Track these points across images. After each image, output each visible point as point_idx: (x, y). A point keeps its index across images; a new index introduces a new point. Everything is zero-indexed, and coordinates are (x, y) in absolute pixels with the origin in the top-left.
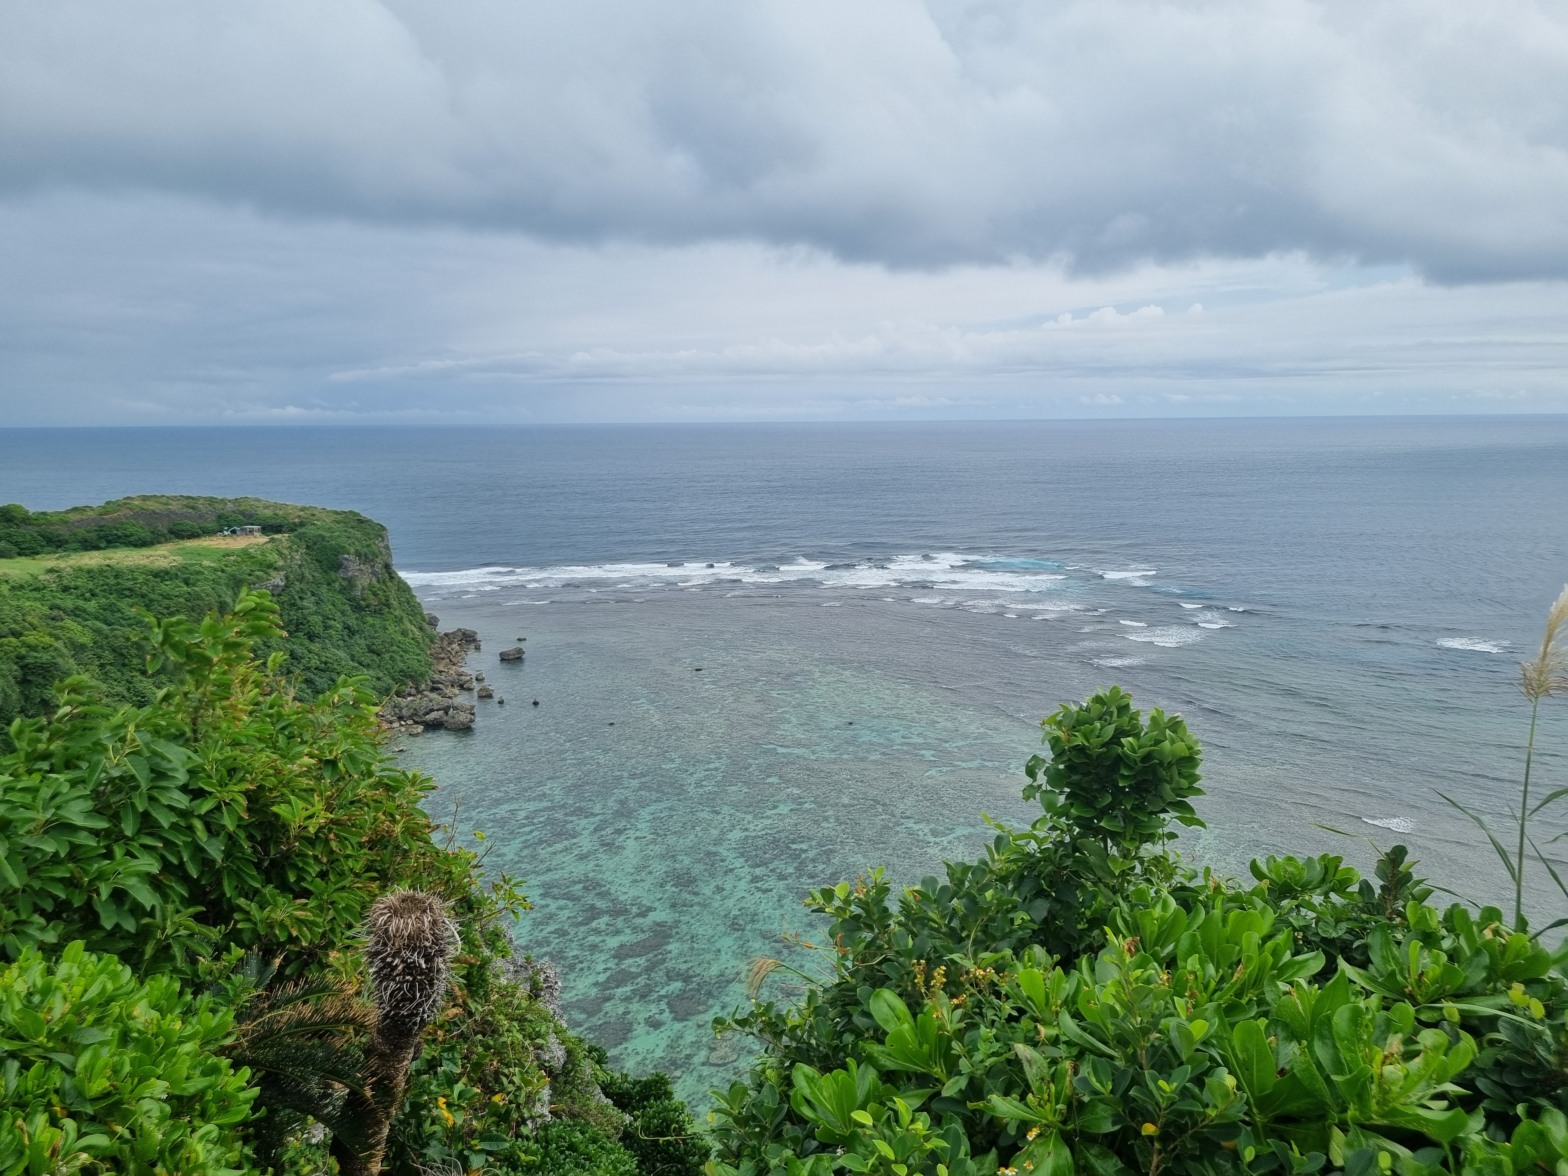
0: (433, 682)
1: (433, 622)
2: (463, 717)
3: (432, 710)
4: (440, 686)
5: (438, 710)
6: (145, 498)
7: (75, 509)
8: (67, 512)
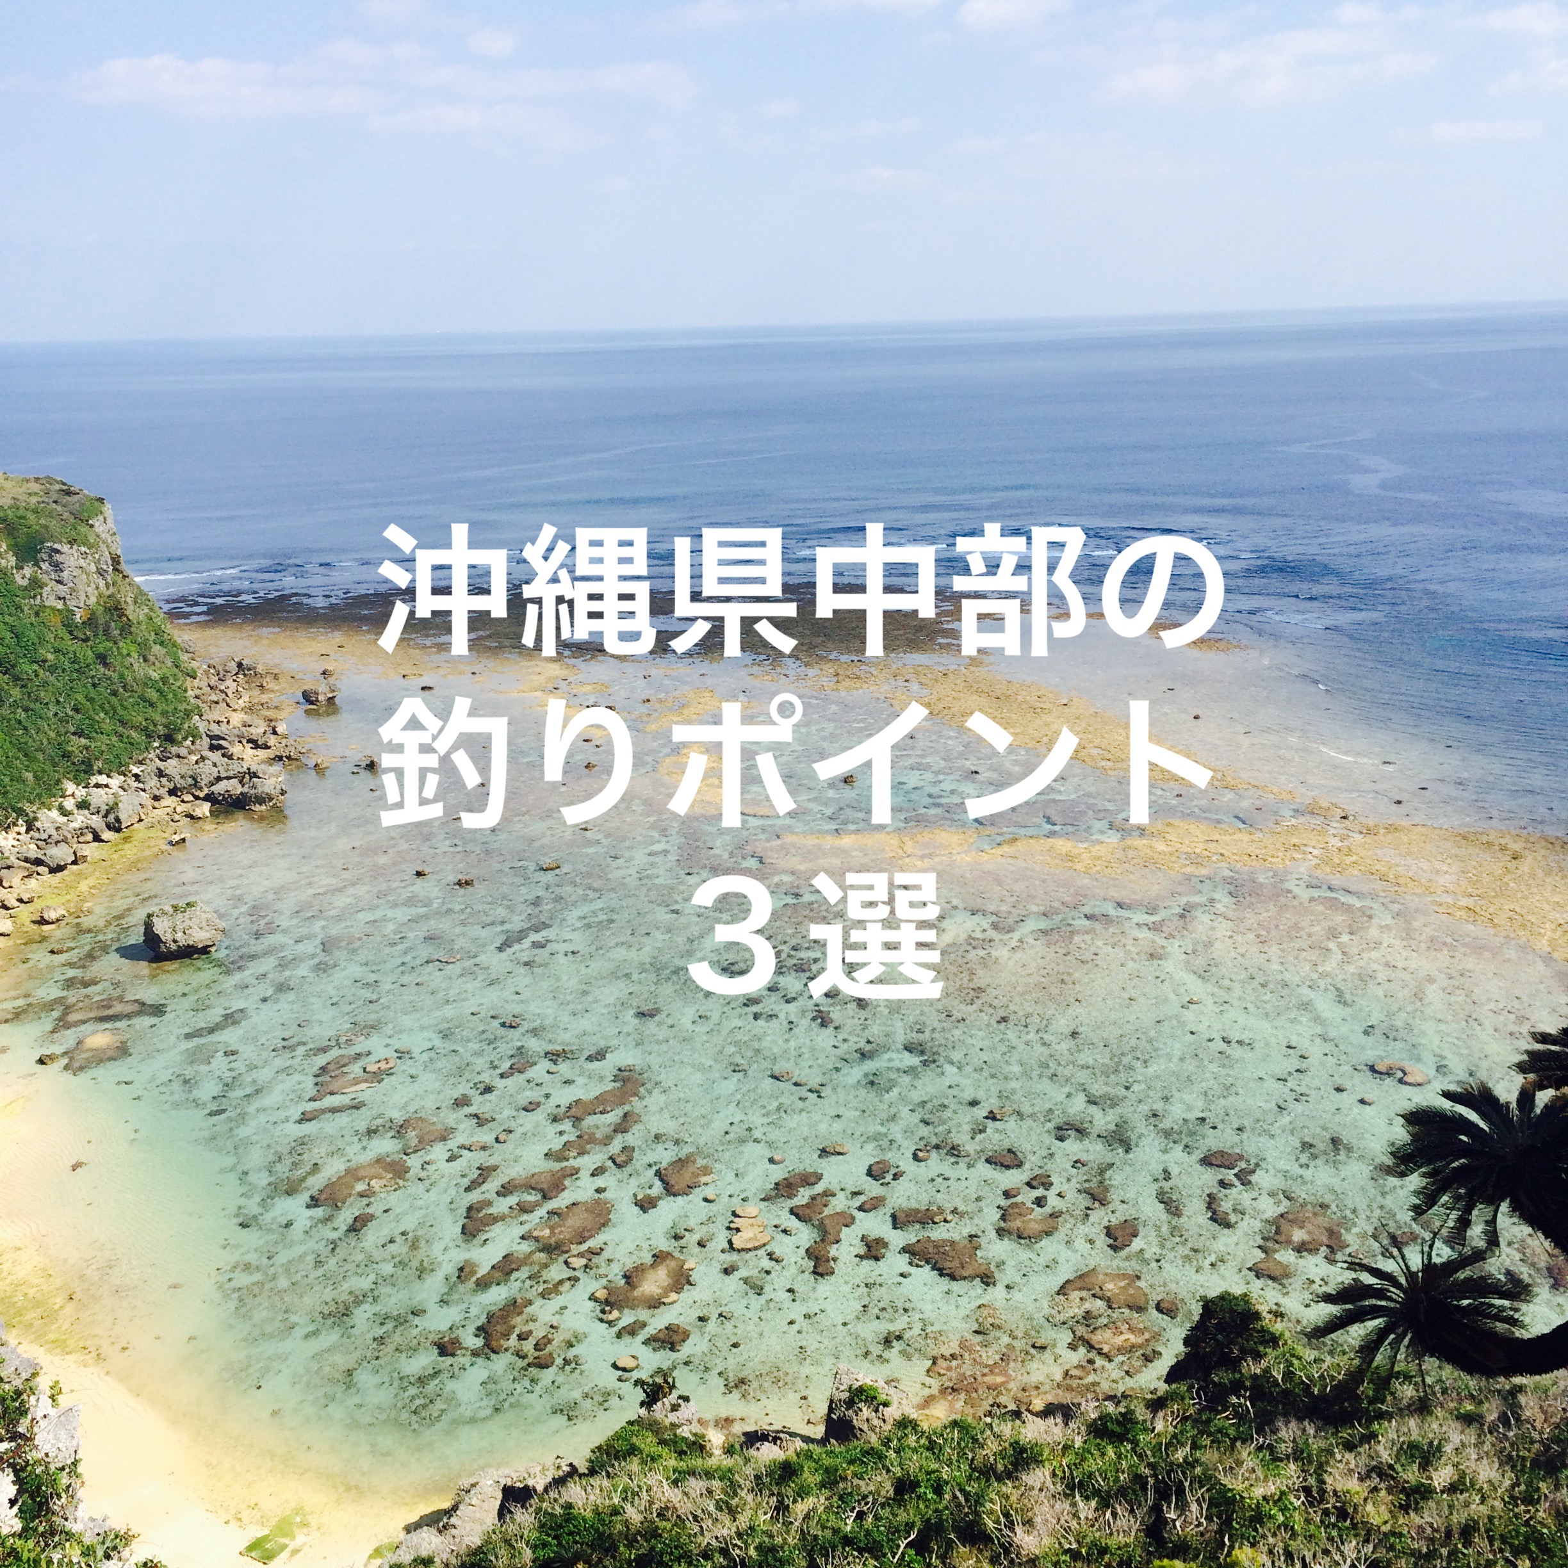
0: (211, 737)
4: (222, 742)
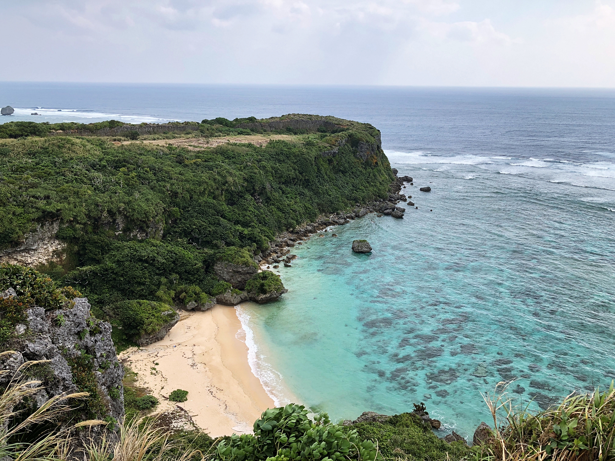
1: (395, 172)
2: (399, 213)
3: (388, 209)
5: (390, 209)
6: (294, 115)
7: (272, 118)
8: (269, 119)
